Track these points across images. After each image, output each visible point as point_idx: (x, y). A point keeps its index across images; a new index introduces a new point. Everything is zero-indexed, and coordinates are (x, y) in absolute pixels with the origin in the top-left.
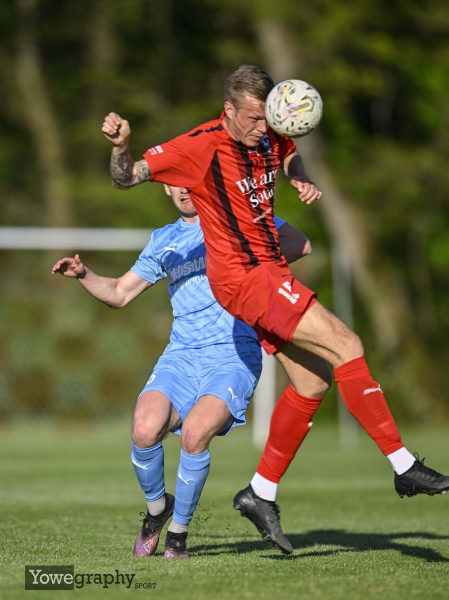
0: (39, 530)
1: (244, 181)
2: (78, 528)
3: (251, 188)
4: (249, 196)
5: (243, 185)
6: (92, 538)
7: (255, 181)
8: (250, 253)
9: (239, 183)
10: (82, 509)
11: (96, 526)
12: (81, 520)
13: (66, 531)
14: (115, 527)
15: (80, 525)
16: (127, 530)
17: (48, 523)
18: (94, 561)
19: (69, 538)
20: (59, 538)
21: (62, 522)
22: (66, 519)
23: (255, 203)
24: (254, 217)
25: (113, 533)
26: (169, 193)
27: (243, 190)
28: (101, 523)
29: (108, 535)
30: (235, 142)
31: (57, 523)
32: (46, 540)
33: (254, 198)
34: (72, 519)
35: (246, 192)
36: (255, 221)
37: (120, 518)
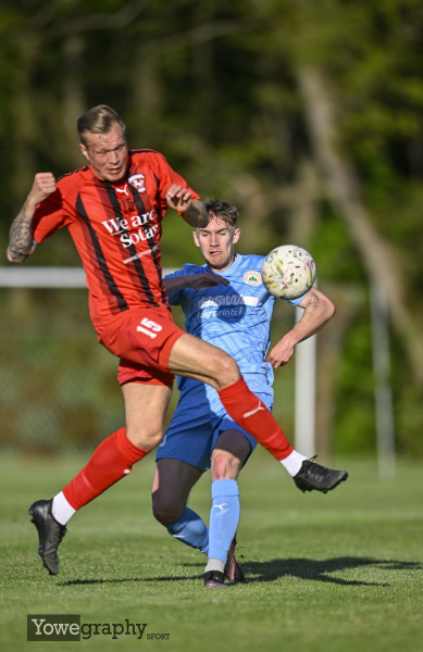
0: (87, 560)
1: (112, 221)
2: (125, 559)
3: (121, 229)
4: (118, 236)
5: (110, 224)
6: (138, 568)
7: (126, 223)
8: (119, 295)
9: (105, 223)
10: (128, 540)
11: (142, 556)
12: (127, 551)
13: (113, 562)
14: (161, 557)
15: (126, 556)
16: (172, 560)
17: (95, 554)
18: (140, 591)
19: (116, 568)
20: (106, 568)
21: (110, 553)
22: (113, 550)
23: (127, 243)
24: (125, 258)
25: (158, 563)
26: (198, 245)
27: (111, 230)
28: (147, 553)
29: (153, 565)
30: (101, 181)
31: (104, 553)
32: (94, 571)
33: (125, 238)
34: (118, 549)
35: (114, 231)
36: (126, 262)
37: (165, 548)
